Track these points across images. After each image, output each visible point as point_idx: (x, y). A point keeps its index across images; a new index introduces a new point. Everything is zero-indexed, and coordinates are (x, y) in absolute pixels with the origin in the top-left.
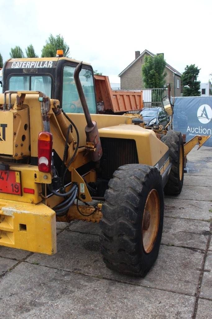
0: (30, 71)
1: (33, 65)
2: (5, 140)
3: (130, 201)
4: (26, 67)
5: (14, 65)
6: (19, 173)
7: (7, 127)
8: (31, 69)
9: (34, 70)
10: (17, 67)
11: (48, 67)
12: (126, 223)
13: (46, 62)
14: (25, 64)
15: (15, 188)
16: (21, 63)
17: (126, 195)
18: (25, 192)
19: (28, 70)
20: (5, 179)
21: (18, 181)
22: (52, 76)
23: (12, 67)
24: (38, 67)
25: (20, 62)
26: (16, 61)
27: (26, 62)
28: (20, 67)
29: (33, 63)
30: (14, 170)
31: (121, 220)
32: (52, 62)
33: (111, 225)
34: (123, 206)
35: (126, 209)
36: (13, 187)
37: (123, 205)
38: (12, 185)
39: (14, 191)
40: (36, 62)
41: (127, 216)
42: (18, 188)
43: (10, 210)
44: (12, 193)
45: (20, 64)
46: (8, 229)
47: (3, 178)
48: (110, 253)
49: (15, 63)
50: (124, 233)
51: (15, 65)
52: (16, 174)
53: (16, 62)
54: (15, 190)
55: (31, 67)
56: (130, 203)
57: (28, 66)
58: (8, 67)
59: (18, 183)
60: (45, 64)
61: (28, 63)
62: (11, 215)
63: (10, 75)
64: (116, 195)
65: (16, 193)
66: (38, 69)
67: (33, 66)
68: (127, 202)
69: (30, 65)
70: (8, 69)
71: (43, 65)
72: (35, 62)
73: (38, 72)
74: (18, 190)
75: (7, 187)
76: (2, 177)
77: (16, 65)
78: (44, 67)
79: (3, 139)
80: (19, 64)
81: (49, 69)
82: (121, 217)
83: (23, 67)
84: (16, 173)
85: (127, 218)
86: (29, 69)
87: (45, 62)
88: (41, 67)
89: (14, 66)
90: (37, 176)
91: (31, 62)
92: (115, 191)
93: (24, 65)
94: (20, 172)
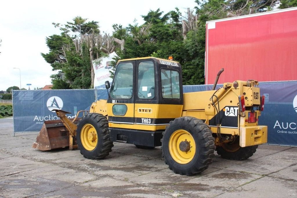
0: (170, 67)
1: (170, 63)
4: (168, 65)
47: (252, 116)
54: (254, 121)
55: (170, 65)
59: (255, 117)
63: (161, 68)
77: (162, 62)
94: (256, 112)
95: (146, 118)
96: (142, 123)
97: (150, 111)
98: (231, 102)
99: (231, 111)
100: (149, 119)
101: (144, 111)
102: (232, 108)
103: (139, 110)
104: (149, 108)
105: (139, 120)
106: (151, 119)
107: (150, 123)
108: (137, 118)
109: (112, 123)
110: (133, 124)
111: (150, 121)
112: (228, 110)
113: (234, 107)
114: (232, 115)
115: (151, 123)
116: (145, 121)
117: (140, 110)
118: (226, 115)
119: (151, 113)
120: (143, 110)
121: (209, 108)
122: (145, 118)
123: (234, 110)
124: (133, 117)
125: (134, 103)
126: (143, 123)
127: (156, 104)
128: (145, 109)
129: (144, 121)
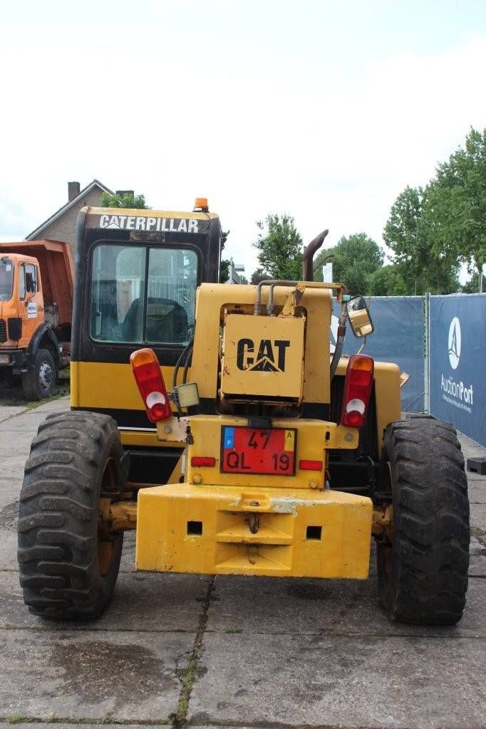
0: (146, 236)
1: (153, 224)
2: (283, 370)
3: (453, 478)
4: (137, 228)
5: (105, 221)
6: (292, 433)
7: (288, 346)
8: (149, 232)
9: (158, 236)
10: (113, 226)
11: (190, 231)
12: (454, 516)
13: (183, 221)
14: (132, 220)
15: (282, 461)
16: (123, 219)
17: (442, 468)
18: (301, 468)
19: (142, 234)
20: (260, 446)
21: (289, 446)
22: (200, 249)
23: (102, 226)
24: (167, 230)
25: (118, 216)
26: (110, 214)
27: (134, 218)
28: (122, 227)
29: (151, 221)
30: (281, 426)
31: (444, 513)
32: (196, 223)
33: (426, 523)
34: (443, 488)
35: (450, 493)
36: (276, 460)
37: (442, 485)
38: (275, 456)
39: (278, 468)
40: (159, 220)
41: (455, 505)
42: (287, 462)
43: (288, 501)
44: (274, 471)
45: (119, 220)
46: (281, 539)
47: (255, 445)
48: (421, 577)
49: (107, 219)
50: (453, 535)
51: (108, 222)
52: (286, 436)
53: (110, 217)
54: (281, 467)
55: (148, 229)
56: (454, 481)
57: (140, 226)
58: (92, 226)
59: (289, 452)
60: (181, 225)
61: (138, 219)
62: (290, 511)
63: (97, 241)
64: (425, 470)
65: (281, 472)
66: (168, 233)
67: (153, 227)
68: (448, 480)
69: (146, 223)
70: (91, 230)
71: (176, 226)
72: (156, 218)
73: (166, 240)
74: (288, 466)
75: (262, 461)
76: (253, 443)
77: (112, 221)
78: (179, 230)
79: (279, 369)
80: (117, 220)
81: (192, 234)
82: (443, 507)
83: (129, 227)
84: (287, 432)
85: (454, 508)
86: (146, 232)
87: (180, 220)
88: (172, 229)
89: (106, 224)
90: (331, 436)
91: (146, 218)
92: (418, 463)
93: (129, 223)
94: (296, 430)
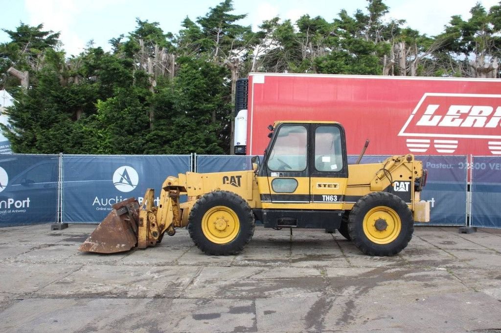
95: (330, 195)
96: (323, 201)
97: (335, 186)
98: (401, 176)
99: (401, 186)
100: (333, 195)
101: (327, 186)
102: (402, 183)
103: (317, 186)
104: (333, 182)
105: (319, 198)
106: (337, 195)
107: (336, 200)
108: (315, 195)
109: (271, 203)
110: (307, 203)
111: (336, 198)
112: (398, 185)
113: (404, 182)
114: (402, 190)
115: (338, 201)
116: (329, 198)
117: (320, 186)
118: (395, 190)
119: (338, 188)
120: (325, 186)
121: (377, 183)
122: (328, 195)
123: (405, 185)
124: (308, 194)
125: (310, 176)
126: (325, 201)
127: (344, 178)
128: (328, 184)
129: (327, 198)
